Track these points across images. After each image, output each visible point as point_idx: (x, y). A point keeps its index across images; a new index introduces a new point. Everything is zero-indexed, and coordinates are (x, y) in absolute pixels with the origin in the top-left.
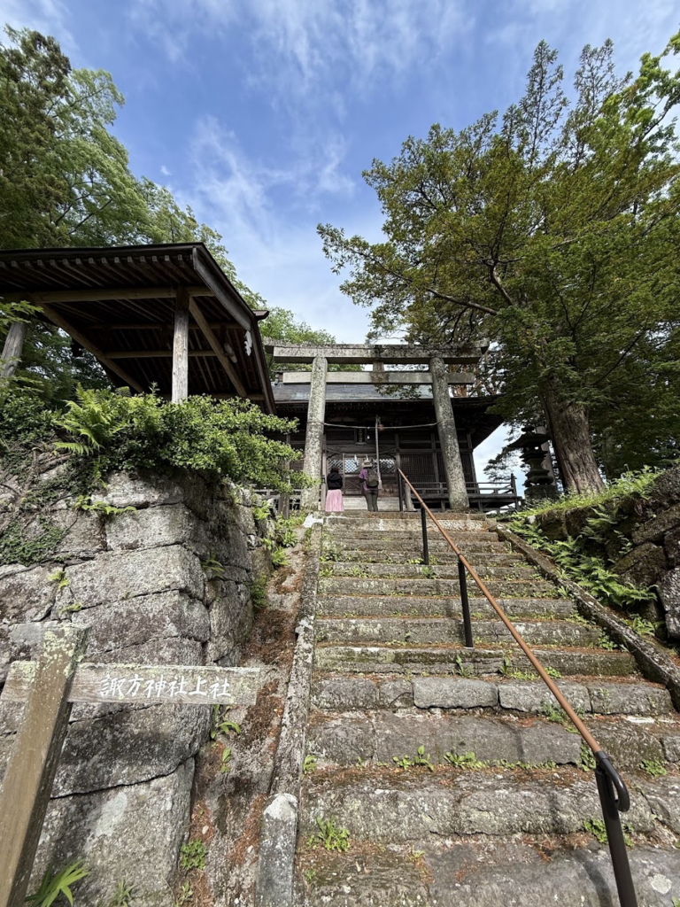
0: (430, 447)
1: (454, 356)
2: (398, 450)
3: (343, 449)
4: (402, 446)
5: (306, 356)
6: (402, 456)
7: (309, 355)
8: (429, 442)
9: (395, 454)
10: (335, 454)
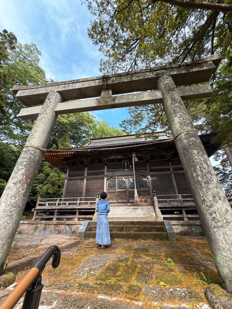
0: (169, 170)
1: (184, 72)
2: (149, 173)
3: (117, 174)
4: (151, 170)
5: (41, 93)
6: (152, 176)
7: (44, 92)
8: (169, 167)
9: (147, 176)
10: (111, 177)
